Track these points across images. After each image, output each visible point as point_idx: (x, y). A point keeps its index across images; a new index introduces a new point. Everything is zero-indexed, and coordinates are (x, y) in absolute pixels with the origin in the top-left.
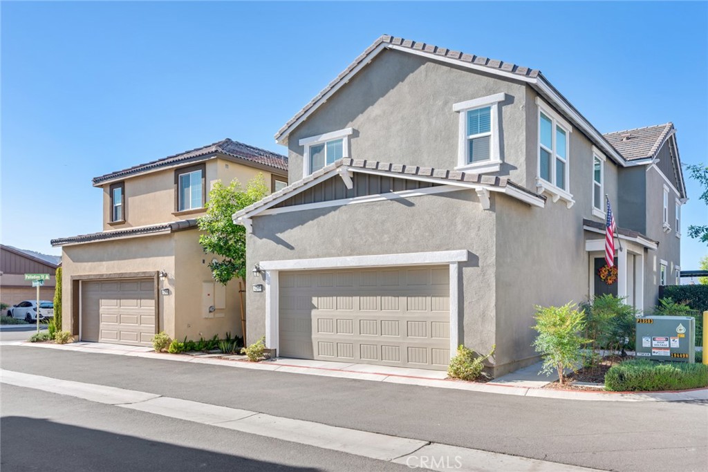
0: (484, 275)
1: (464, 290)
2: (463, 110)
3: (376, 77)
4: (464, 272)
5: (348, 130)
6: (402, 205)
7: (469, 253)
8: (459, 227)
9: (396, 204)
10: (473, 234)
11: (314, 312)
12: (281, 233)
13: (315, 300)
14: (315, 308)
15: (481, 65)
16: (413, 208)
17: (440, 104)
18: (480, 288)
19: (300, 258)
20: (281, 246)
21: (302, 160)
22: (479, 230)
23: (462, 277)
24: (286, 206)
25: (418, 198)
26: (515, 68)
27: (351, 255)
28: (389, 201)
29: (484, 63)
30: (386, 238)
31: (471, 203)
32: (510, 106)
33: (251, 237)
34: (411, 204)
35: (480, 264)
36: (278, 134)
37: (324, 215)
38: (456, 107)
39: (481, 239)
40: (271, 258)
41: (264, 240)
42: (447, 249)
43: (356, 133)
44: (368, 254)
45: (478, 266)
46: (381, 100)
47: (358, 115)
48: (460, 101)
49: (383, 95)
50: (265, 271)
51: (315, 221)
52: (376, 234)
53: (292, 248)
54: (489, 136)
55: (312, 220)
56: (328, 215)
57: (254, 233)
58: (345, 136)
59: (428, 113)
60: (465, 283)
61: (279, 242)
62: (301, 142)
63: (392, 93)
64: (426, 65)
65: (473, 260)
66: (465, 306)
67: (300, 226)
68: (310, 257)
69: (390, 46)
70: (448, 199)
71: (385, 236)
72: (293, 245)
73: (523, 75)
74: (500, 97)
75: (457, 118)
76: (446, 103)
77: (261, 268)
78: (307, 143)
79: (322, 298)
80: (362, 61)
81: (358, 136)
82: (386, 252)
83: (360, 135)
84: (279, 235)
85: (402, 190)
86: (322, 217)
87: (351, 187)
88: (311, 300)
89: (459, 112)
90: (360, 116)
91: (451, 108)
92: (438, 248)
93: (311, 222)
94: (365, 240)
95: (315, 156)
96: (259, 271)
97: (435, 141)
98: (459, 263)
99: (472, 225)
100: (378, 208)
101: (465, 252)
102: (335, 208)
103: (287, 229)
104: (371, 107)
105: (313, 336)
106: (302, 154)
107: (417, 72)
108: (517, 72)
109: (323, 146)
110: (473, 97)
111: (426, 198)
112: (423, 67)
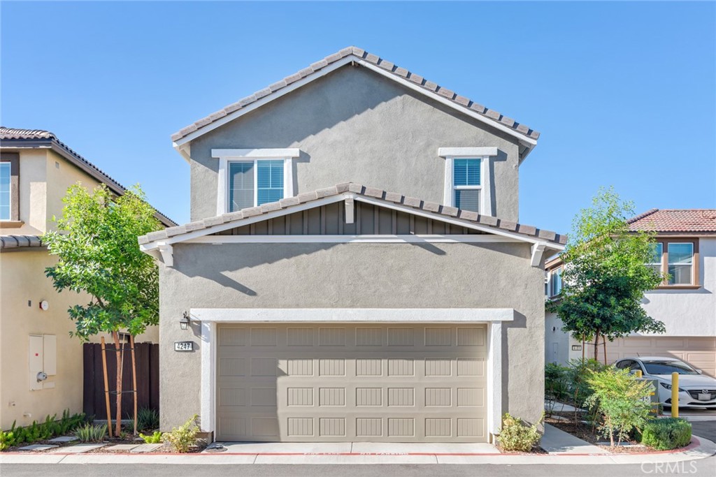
0: (532, 337)
1: (509, 352)
2: (450, 157)
3: (334, 94)
4: (508, 333)
5: (294, 151)
6: (427, 251)
7: (516, 313)
8: (503, 283)
9: (419, 249)
10: (519, 292)
11: (280, 380)
12: (231, 271)
13: (283, 364)
14: (283, 374)
15: (477, 112)
16: (444, 256)
17: (421, 144)
18: (527, 351)
19: (265, 307)
20: (230, 289)
21: (216, 177)
22: (526, 288)
23: (507, 338)
24: (238, 234)
25: (451, 245)
26: (516, 125)
27: (352, 306)
28: (410, 245)
29: (483, 112)
30: (405, 288)
31: (517, 258)
32: (502, 162)
33: (170, 273)
34: (441, 253)
35: (527, 325)
36: (178, 134)
37: (308, 252)
38: (442, 151)
39: (529, 298)
40: (210, 305)
41: (198, 278)
42: (488, 307)
43: (304, 157)
44: (379, 306)
45: (526, 327)
46: (342, 124)
47: (308, 135)
48: (445, 145)
49: (345, 119)
50: (200, 322)
51: (293, 260)
52: (390, 283)
53: (252, 293)
54: (478, 190)
55: (288, 257)
56: (313, 254)
57: (176, 266)
58: (288, 158)
59: (406, 152)
60: (510, 344)
61: (227, 282)
62: (215, 153)
63: (358, 119)
64: (403, 96)
65: (519, 320)
66: (509, 370)
67: (267, 264)
68: (284, 306)
69: (362, 62)
70: (488, 250)
71: (405, 286)
72: (253, 289)
73: (524, 134)
74: (493, 151)
75: (443, 165)
76: (428, 145)
77: (192, 318)
78: (225, 156)
79: (295, 362)
80: (320, 69)
81: (309, 162)
82: (406, 306)
83: (311, 159)
84: (227, 274)
85: (427, 234)
86: (304, 256)
87: (352, 221)
88: (277, 363)
89: (444, 158)
90: (311, 137)
91: (435, 152)
92: (477, 305)
93: (285, 260)
94: (373, 290)
95: (236, 176)
96: (188, 321)
97: (415, 185)
98: (503, 322)
99: (519, 281)
100: (394, 252)
101: (511, 310)
102: (327, 246)
103: (242, 267)
104: (327, 129)
105: (280, 411)
106: (216, 168)
107: (392, 102)
108: (517, 129)
109: (252, 164)
110: (460, 145)
111: (460, 247)
112: (399, 98)
